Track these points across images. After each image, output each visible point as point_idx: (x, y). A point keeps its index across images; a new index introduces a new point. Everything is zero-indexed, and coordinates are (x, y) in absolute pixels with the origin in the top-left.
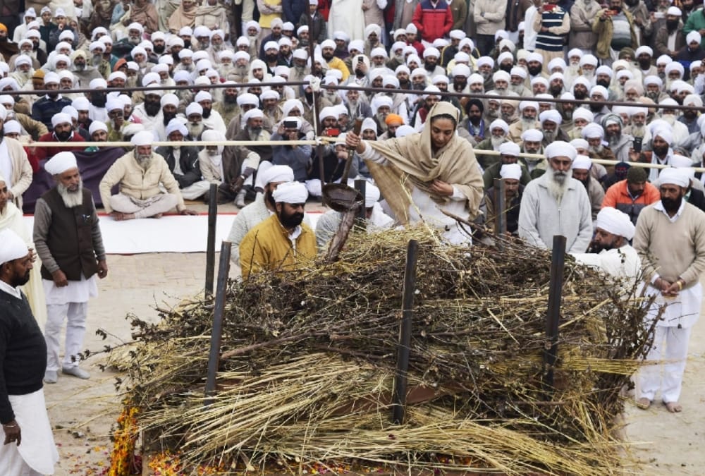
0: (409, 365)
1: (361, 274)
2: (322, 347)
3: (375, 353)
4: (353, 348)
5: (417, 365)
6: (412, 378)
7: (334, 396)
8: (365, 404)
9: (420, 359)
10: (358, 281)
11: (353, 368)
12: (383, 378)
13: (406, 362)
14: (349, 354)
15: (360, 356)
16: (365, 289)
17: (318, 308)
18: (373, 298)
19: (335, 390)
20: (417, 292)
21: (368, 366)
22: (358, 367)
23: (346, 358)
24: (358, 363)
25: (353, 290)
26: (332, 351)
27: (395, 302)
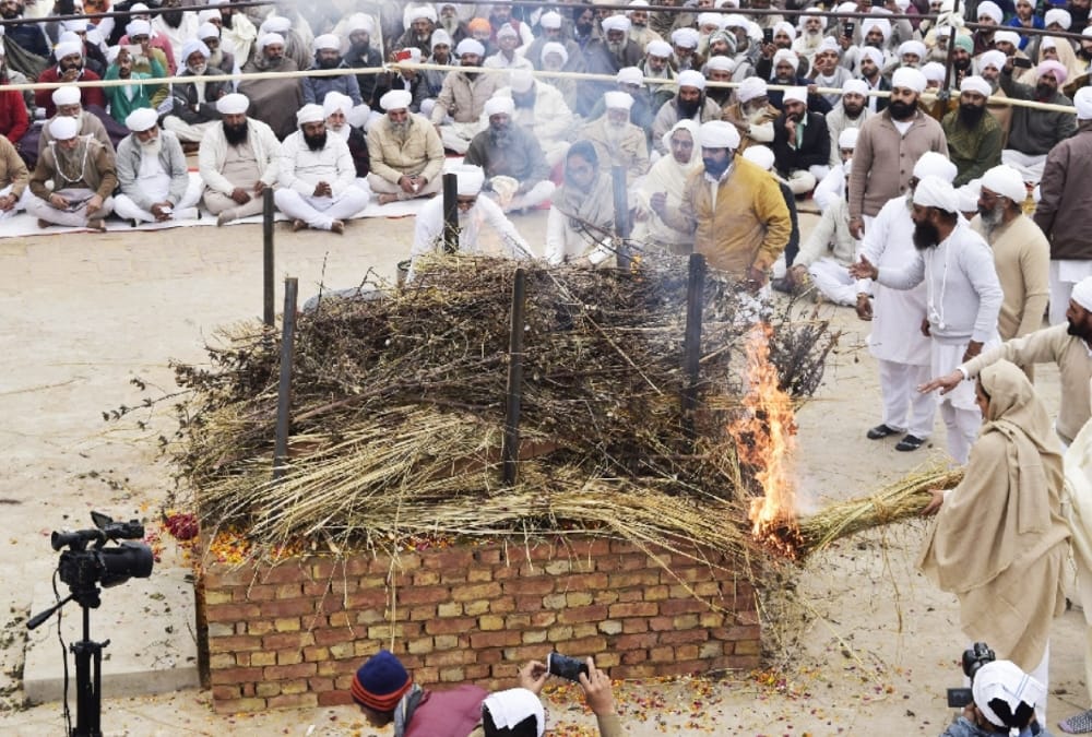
0: (521, 415)
1: (458, 305)
2: (416, 399)
3: (479, 403)
4: (452, 398)
5: (532, 415)
6: (524, 430)
7: (432, 458)
8: (470, 463)
9: (533, 407)
10: (455, 314)
11: (453, 421)
12: (489, 433)
13: (517, 411)
14: (447, 406)
15: (461, 407)
16: (465, 326)
17: (407, 351)
18: (472, 334)
19: (432, 451)
20: (527, 328)
21: (471, 418)
22: (458, 421)
23: (443, 409)
24: (459, 416)
25: (450, 326)
26: (426, 402)
27: (502, 341)
